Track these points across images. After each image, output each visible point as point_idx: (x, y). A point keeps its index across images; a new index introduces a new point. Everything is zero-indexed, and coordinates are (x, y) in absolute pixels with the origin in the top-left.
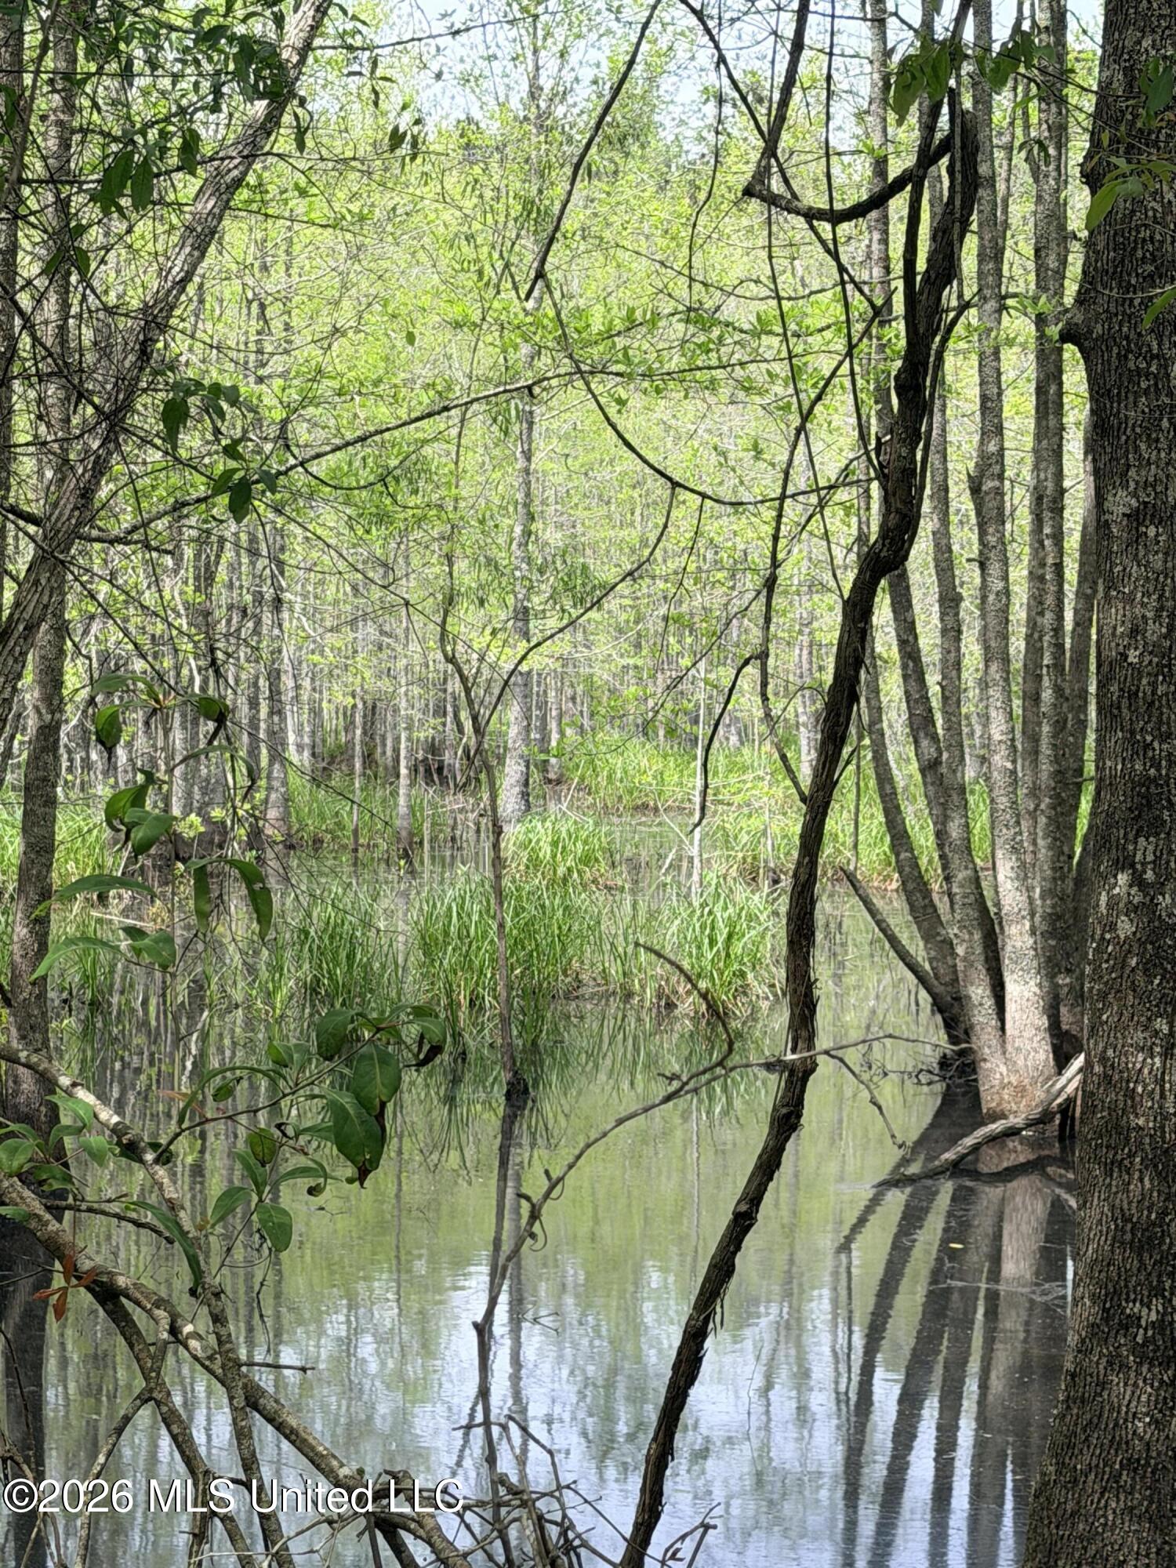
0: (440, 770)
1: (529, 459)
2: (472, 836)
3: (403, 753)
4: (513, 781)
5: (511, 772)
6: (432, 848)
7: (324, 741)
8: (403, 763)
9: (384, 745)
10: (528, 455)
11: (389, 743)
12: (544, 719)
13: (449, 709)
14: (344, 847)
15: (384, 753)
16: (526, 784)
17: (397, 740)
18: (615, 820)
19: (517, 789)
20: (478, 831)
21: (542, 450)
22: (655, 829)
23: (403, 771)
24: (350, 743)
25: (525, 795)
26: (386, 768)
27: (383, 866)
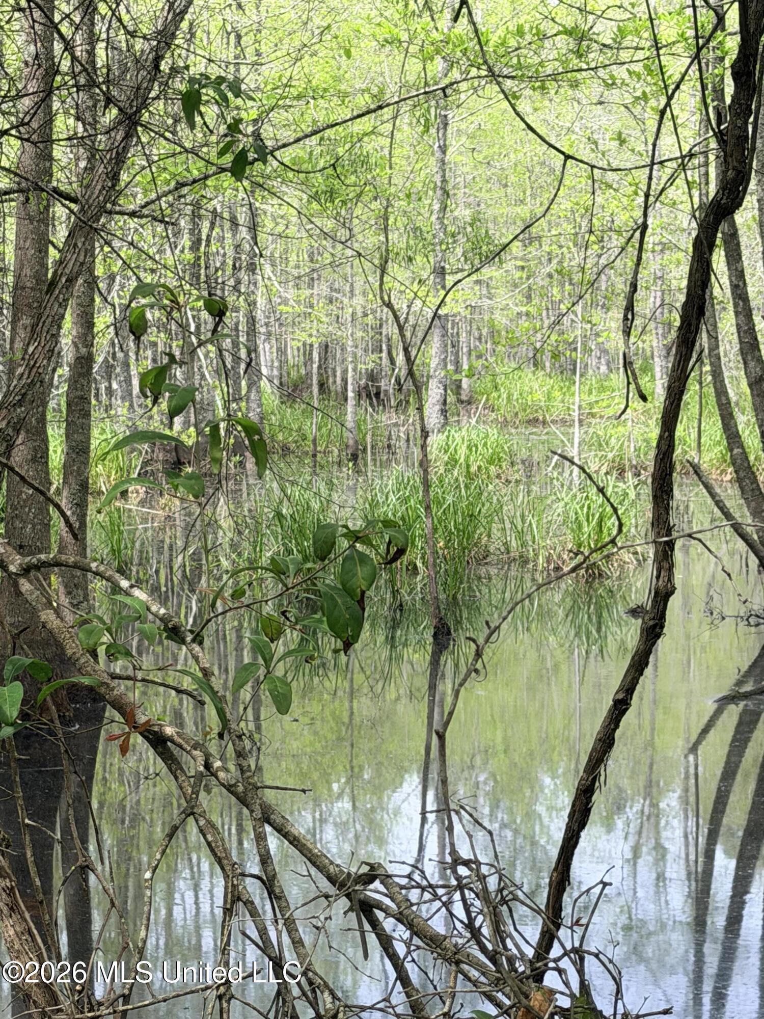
0: (377, 395)
1: (444, 152)
2: (403, 443)
3: (350, 381)
4: (434, 401)
5: (433, 393)
6: (373, 454)
7: (289, 374)
8: (350, 388)
9: (335, 376)
10: (443, 149)
11: (338, 374)
12: (457, 355)
13: (384, 347)
14: (307, 453)
15: (335, 382)
16: (445, 403)
17: (345, 372)
18: (513, 431)
19: (438, 407)
20: (408, 440)
21: (455, 144)
22: (545, 437)
23: (350, 394)
24: (309, 375)
25: (444, 412)
26: (337, 393)
27: (336, 467)
